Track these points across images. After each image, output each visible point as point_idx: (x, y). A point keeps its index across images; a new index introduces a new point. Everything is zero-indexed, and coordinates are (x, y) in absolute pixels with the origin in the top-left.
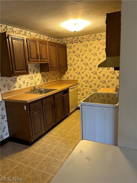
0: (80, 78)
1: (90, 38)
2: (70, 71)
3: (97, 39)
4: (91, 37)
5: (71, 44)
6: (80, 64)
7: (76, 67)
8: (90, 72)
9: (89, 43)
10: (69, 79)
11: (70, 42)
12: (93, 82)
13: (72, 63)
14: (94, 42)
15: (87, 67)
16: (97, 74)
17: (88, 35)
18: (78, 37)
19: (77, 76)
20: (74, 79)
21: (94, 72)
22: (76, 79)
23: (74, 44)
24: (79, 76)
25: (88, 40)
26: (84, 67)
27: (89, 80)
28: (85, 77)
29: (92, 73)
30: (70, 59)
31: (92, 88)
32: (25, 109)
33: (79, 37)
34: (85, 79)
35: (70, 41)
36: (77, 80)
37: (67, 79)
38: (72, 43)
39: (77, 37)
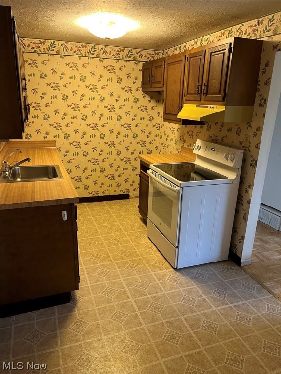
0: (62, 136)
1: (83, 52)
2: (35, 120)
3: (98, 56)
4: (84, 50)
5: (34, 56)
6: (61, 106)
7: (49, 111)
8: (84, 123)
9: (80, 63)
10: (32, 139)
11: (33, 50)
12: (91, 145)
13: (39, 101)
14: (91, 61)
15: (77, 113)
16: (98, 129)
17: (79, 45)
18: (54, 42)
19: (53, 132)
20: (46, 140)
21: (92, 125)
22: (52, 139)
23: (45, 57)
24: (59, 132)
25: (77, 54)
26: (71, 112)
27: (83, 142)
28: (72, 134)
29: (88, 125)
30: (34, 91)
31: (89, 158)
32: (65, 218)
33: (56, 42)
34: (74, 138)
35: (33, 48)
36: (55, 141)
37: (27, 140)
38: (39, 54)
39: (52, 41)
